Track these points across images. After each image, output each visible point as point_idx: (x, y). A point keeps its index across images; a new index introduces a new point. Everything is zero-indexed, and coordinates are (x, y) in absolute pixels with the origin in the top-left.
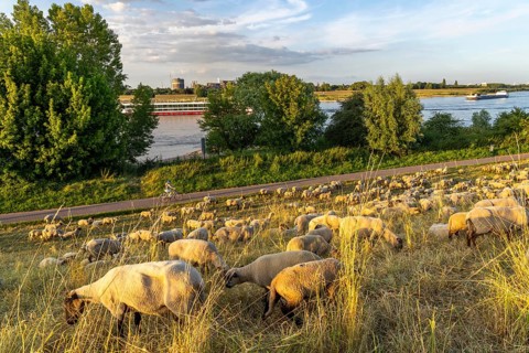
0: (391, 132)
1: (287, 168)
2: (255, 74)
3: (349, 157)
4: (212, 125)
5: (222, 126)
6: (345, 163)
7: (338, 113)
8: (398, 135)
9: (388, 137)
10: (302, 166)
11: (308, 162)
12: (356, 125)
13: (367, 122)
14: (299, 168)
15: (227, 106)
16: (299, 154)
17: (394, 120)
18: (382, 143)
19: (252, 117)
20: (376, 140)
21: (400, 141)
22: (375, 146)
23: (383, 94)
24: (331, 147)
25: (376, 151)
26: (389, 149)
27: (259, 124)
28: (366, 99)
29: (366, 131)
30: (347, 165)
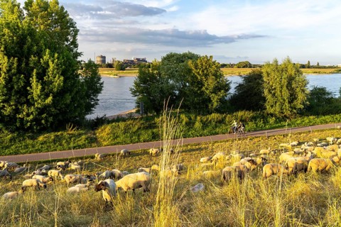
0: (284, 100)
1: (207, 126)
2: (176, 54)
3: (254, 118)
4: (141, 92)
5: (149, 94)
6: (250, 123)
7: (240, 85)
8: (289, 103)
9: (282, 104)
10: (218, 124)
11: (221, 122)
12: (255, 94)
13: (266, 92)
14: (216, 126)
15: (152, 77)
16: (215, 116)
17: (287, 91)
18: (277, 108)
19: (173, 87)
20: (272, 106)
21: (291, 107)
22: (272, 111)
23: (278, 71)
24: (237, 110)
25: (272, 115)
26: (282, 113)
27: (177, 92)
28: (265, 75)
29: (264, 99)
30: (251, 125)
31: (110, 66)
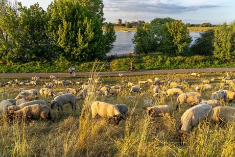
0: (227, 50)
1: (173, 63)
2: (160, 19)
3: (204, 60)
4: (138, 41)
5: (142, 42)
6: (201, 63)
7: (199, 39)
8: (230, 51)
9: (225, 52)
10: (180, 63)
11: (183, 61)
12: (208, 45)
13: (215, 44)
14: (179, 64)
15: (145, 33)
16: (179, 58)
17: (230, 44)
18: (221, 55)
19: (156, 39)
20: (218, 53)
21: (231, 55)
22: (217, 56)
23: (226, 31)
24: (194, 55)
25: (217, 59)
26: (225, 58)
27: (159, 42)
28: (216, 32)
29: (213, 49)
30: (202, 64)
31: (124, 25)
